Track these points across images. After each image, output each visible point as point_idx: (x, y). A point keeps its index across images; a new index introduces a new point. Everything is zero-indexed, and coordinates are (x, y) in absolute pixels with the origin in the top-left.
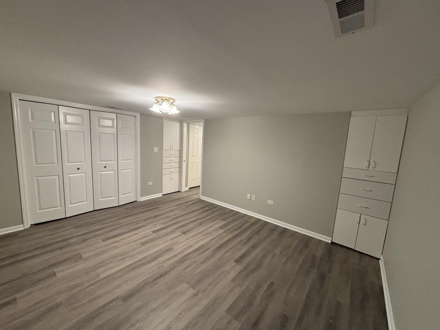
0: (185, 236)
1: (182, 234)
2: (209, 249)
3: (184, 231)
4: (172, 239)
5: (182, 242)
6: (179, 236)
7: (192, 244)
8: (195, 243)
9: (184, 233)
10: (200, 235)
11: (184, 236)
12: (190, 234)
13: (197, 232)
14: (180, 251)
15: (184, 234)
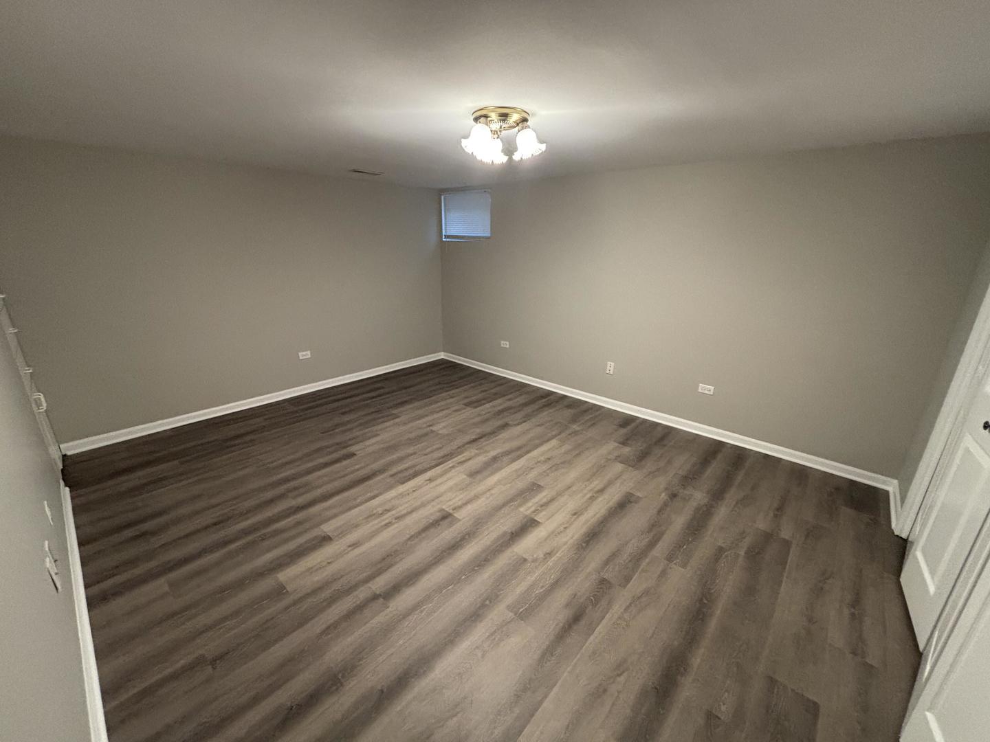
0: (444, 507)
1: (451, 511)
2: (392, 476)
3: (447, 521)
4: (476, 497)
5: (451, 489)
6: (460, 507)
7: (427, 484)
8: (420, 487)
9: (446, 517)
10: (402, 509)
11: (447, 507)
12: (430, 512)
13: (408, 520)
14: (453, 471)
15: (447, 512)
